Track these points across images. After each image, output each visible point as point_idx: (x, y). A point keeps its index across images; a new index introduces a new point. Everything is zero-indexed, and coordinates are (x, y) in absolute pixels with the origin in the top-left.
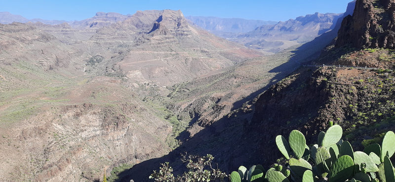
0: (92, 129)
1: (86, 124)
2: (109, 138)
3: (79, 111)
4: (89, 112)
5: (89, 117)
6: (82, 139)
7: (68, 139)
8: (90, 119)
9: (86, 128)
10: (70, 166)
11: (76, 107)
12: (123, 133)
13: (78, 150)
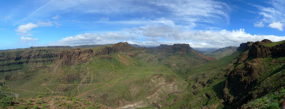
0: (162, 82)
1: (161, 80)
2: (168, 85)
3: (159, 76)
5: (161, 78)
6: (159, 85)
7: (155, 85)
10: (156, 93)
11: (158, 74)
12: (172, 85)
13: (158, 88)
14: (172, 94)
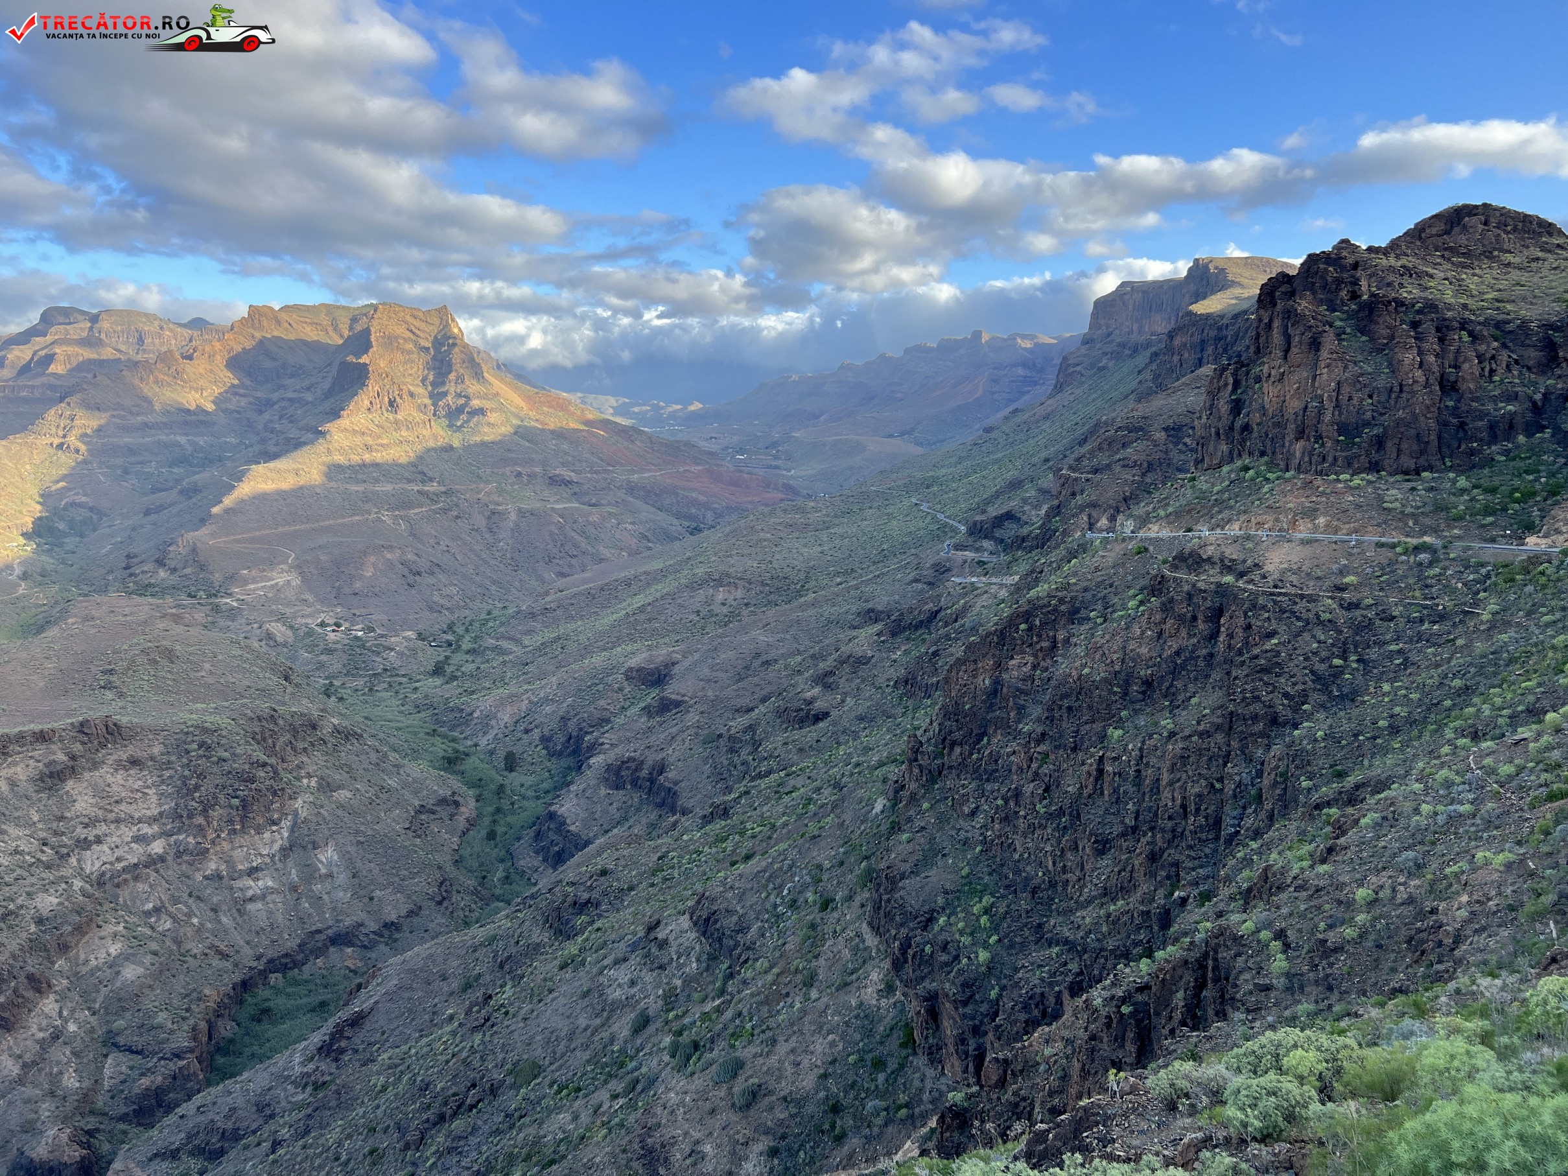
0: (128, 833)
1: (100, 813)
2: (213, 866)
3: (61, 757)
4: (111, 760)
5: (110, 779)
6: (87, 879)
7: (24, 885)
8: (115, 788)
9: (102, 829)
10: (49, 1005)
11: (42, 737)
12: (272, 841)
13: (80, 930)
14: (284, 964)
